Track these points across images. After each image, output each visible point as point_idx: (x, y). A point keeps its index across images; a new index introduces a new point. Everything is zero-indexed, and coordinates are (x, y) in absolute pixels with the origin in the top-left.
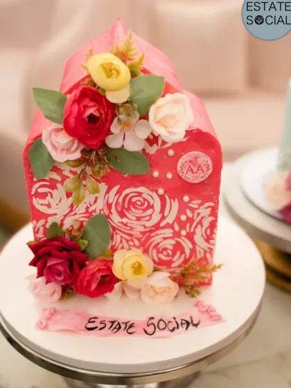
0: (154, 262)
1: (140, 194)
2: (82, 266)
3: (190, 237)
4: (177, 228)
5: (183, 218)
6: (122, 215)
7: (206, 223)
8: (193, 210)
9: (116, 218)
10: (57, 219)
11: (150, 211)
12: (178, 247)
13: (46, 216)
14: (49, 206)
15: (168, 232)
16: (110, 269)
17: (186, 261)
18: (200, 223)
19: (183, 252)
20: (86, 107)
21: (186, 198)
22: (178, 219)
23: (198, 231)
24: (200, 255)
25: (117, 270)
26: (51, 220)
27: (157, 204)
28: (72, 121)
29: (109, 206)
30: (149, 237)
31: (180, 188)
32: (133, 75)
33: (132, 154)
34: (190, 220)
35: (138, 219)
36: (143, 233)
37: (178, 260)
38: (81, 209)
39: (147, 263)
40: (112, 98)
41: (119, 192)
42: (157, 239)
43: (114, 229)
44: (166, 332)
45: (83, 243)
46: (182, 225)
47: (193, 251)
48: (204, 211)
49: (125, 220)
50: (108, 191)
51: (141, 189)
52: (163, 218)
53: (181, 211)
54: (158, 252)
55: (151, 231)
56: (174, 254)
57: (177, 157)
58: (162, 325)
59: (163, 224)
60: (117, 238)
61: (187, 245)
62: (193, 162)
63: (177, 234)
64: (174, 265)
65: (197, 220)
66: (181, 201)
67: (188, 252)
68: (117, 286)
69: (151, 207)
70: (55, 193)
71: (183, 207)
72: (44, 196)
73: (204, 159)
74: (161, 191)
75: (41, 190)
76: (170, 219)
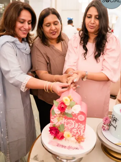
0: (72, 135)
1: (71, 121)
2: (58, 133)
3: (80, 131)
4: (77, 129)
6: (67, 124)
8: (81, 126)
9: (66, 125)
10: (55, 123)
11: (72, 125)
12: (77, 133)
13: (53, 122)
15: (76, 129)
16: (63, 135)
17: (79, 136)
18: (82, 128)
19: (78, 134)
20: (62, 105)
21: (79, 123)
22: (77, 127)
23: (81, 130)
24: (82, 135)
25: (64, 135)
26: (54, 123)
27: (74, 124)
28: (59, 107)
29: (65, 123)
31: (78, 121)
32: (71, 101)
33: (70, 114)
34: (80, 128)
35: (70, 126)
36: (71, 129)
37: (77, 135)
38: (59, 122)
39: (71, 135)
40: (67, 104)
41: (67, 120)
43: (65, 127)
44: (72, 149)
45: (59, 129)
46: (78, 129)
47: (80, 134)
49: (67, 126)
50: (65, 120)
52: (75, 126)
54: (73, 133)
55: (72, 129)
56: (76, 134)
57: (78, 115)
58: (71, 148)
59: (75, 128)
60: (66, 129)
62: (81, 117)
64: (76, 136)
65: (81, 128)
68: (64, 138)
69: (72, 124)
70: (55, 118)
71: (79, 125)
72: (53, 119)
73: (83, 117)
74: (75, 121)
75: (53, 118)
76: (76, 127)
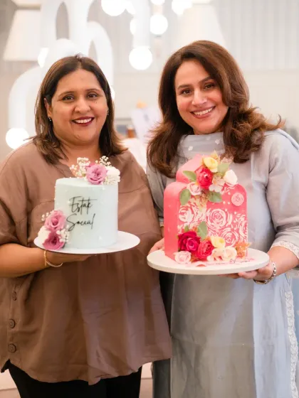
1: (218, 212)
3: (238, 231)
4: (232, 227)
5: (235, 222)
6: (212, 221)
7: (243, 224)
8: (238, 218)
9: (209, 223)
10: (188, 224)
11: (222, 220)
12: (233, 236)
13: (183, 223)
14: (185, 218)
15: (229, 229)
16: (210, 243)
17: (237, 243)
18: (241, 224)
19: (235, 239)
20: (204, 174)
21: (235, 213)
22: (232, 223)
23: (240, 228)
24: (242, 241)
26: (185, 225)
27: (224, 215)
29: (207, 218)
30: (222, 232)
31: (234, 208)
34: (237, 223)
35: (218, 223)
36: (220, 230)
37: (234, 243)
38: (196, 219)
40: (214, 170)
41: (211, 211)
42: (224, 233)
43: (208, 228)
45: (198, 235)
46: (235, 226)
47: (239, 238)
48: (242, 219)
49: (212, 224)
50: (207, 211)
51: (219, 210)
52: (227, 222)
53: (234, 219)
55: (223, 229)
57: (231, 195)
59: (227, 225)
60: (210, 233)
61: (236, 235)
62: (237, 197)
63: (233, 230)
65: (240, 223)
66: (233, 214)
67: (237, 238)
69: (222, 217)
70: (187, 212)
71: (234, 217)
72: (183, 214)
73: (241, 196)
74: (226, 210)
75: (184, 211)
76: (230, 223)
